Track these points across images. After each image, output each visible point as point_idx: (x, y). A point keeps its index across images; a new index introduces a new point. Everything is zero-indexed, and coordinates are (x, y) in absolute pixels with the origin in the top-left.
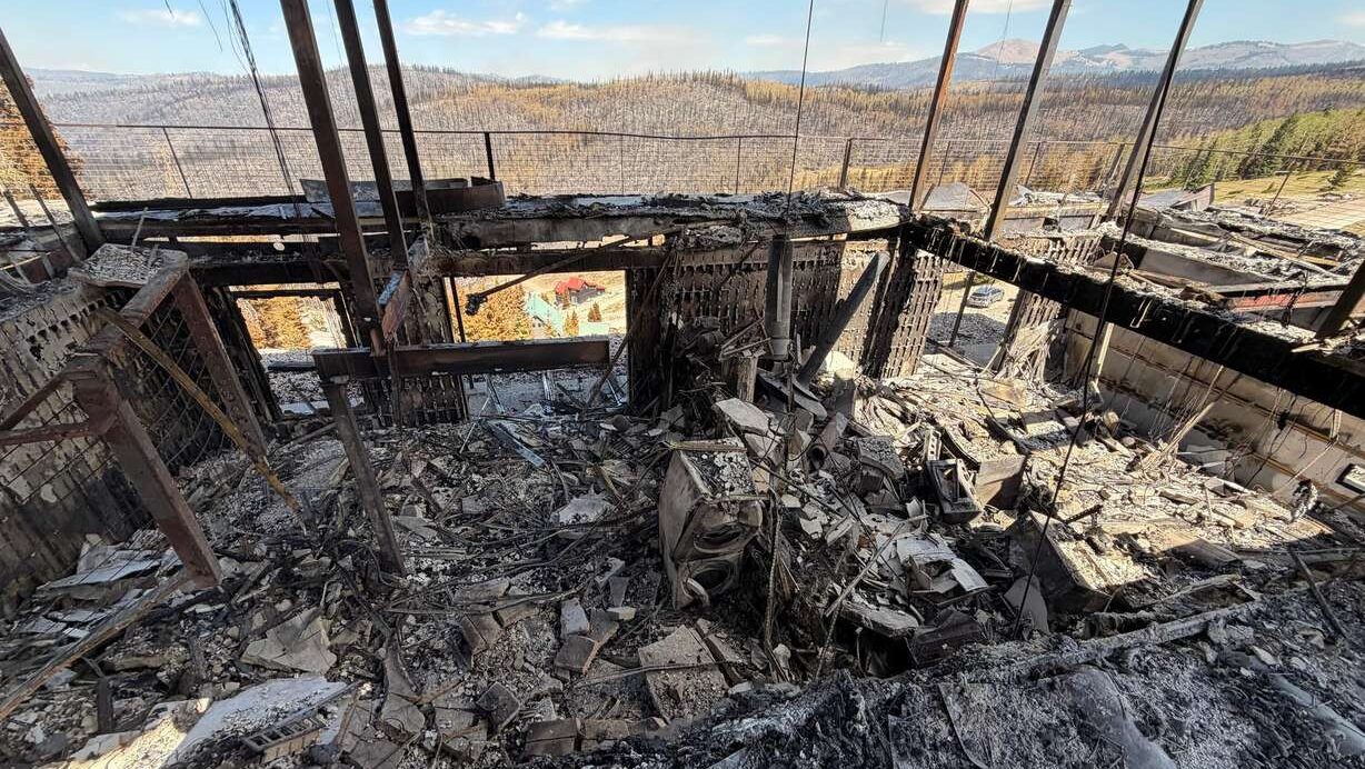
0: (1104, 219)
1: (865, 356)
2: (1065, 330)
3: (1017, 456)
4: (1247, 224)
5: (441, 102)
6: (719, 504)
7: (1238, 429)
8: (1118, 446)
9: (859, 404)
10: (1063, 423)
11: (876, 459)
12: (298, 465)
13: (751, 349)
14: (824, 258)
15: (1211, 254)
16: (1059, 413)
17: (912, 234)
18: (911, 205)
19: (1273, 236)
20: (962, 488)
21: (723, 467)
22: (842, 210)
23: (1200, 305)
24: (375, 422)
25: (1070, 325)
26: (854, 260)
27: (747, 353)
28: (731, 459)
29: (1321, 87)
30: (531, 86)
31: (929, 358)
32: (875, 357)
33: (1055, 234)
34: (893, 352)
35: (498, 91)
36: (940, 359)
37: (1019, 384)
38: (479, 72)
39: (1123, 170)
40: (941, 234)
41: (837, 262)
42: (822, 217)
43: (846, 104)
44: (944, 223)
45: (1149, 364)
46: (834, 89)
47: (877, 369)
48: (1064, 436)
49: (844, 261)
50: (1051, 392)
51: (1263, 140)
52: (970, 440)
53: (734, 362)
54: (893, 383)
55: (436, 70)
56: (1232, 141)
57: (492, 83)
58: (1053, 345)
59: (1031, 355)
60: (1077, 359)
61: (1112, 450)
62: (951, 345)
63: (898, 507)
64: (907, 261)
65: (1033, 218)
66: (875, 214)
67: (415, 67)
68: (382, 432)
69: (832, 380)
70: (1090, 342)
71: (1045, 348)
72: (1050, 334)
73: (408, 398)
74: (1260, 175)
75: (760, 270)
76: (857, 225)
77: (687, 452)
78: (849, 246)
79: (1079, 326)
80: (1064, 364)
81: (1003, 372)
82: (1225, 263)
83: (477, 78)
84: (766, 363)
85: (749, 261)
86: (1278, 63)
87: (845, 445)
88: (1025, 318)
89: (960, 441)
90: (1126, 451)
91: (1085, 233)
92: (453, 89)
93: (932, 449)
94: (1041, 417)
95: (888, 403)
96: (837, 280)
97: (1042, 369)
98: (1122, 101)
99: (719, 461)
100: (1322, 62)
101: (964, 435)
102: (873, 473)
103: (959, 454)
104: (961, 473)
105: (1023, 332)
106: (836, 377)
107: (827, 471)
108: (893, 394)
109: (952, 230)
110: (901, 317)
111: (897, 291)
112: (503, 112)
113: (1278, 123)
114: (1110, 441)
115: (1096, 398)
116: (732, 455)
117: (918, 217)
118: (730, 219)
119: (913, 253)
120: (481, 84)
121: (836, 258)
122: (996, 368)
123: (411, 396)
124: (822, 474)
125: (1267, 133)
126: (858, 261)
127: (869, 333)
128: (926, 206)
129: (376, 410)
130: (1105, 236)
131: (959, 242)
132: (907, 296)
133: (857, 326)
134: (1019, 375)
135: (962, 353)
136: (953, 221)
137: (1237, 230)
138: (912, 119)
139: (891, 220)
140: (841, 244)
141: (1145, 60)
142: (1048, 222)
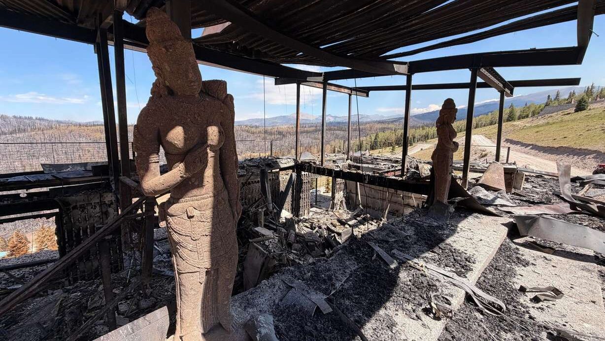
0: (347, 160)
1: (292, 210)
2: (347, 193)
3: (350, 228)
4: (379, 157)
5: (33, 133)
6: (273, 256)
7: (397, 211)
8: (373, 223)
9: (296, 226)
10: (356, 220)
11: (311, 238)
12: (20, 315)
13: (261, 208)
14: (274, 177)
15: (374, 166)
16: (355, 217)
17: (299, 167)
18: (296, 158)
19: (385, 160)
20: (339, 242)
21: (269, 245)
22: (277, 161)
23: (378, 175)
24: (67, 283)
25: (348, 191)
26: (284, 178)
27: (260, 210)
28: (271, 242)
29: (380, 126)
30: (94, 125)
31: (311, 209)
32: (296, 210)
33: (336, 164)
34: (301, 207)
35: (73, 128)
36: (314, 209)
37: (341, 211)
38: (60, 119)
39: (347, 146)
40: (308, 166)
41: (278, 178)
42: (271, 164)
43: (248, 131)
44: (308, 163)
45: (371, 198)
46: (243, 126)
47: (297, 214)
48: (358, 223)
49: (280, 178)
50: (350, 212)
51: (373, 140)
52: (335, 227)
53: (256, 214)
54: (304, 218)
55: (31, 118)
56: (366, 140)
57: (68, 124)
58: (345, 198)
59: (341, 202)
60: (353, 201)
61: (372, 224)
62: (316, 204)
63: (322, 253)
64: (299, 176)
65: (330, 160)
66: (286, 162)
67: (15, 117)
68: (70, 287)
69: (284, 221)
70: (355, 195)
71: (344, 199)
72: (344, 194)
73: (90, 264)
74: (376, 149)
75: (253, 183)
76: (282, 166)
77: (255, 242)
78: (281, 173)
79: (350, 191)
80: (350, 203)
81: (335, 208)
82: (378, 168)
83: (59, 122)
84: (266, 214)
85: (249, 181)
86: (369, 120)
87: (296, 240)
88: (336, 191)
89: (333, 228)
90: (375, 224)
91: (344, 164)
92: (42, 127)
93: (325, 233)
94: (350, 219)
95: (306, 224)
96: (279, 184)
97: (345, 206)
98: (335, 130)
99: (267, 243)
100: (378, 120)
101: (333, 226)
102: (311, 244)
103: (333, 232)
104: (337, 238)
105: (337, 196)
106: (286, 218)
107: (294, 250)
108: (305, 221)
109: (311, 165)
110: (301, 195)
111: (297, 186)
112: (76, 137)
113: (375, 135)
114: (370, 222)
115: (362, 210)
116: (271, 240)
117: (300, 162)
118: (241, 167)
119: (301, 173)
120: (61, 125)
121: (278, 177)
122: (332, 208)
123: (92, 262)
124: (293, 251)
125: (373, 138)
126: (285, 177)
127: (292, 201)
128: (301, 159)
129: (68, 275)
130: (349, 164)
131: (314, 168)
132: (302, 187)
133: (289, 199)
134: (340, 209)
135: (320, 206)
136: (311, 162)
137: (377, 159)
138: (273, 136)
139: (292, 164)
140: (278, 173)
141: (337, 119)
142: (334, 161)
